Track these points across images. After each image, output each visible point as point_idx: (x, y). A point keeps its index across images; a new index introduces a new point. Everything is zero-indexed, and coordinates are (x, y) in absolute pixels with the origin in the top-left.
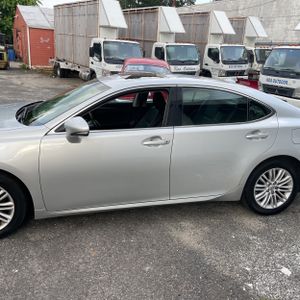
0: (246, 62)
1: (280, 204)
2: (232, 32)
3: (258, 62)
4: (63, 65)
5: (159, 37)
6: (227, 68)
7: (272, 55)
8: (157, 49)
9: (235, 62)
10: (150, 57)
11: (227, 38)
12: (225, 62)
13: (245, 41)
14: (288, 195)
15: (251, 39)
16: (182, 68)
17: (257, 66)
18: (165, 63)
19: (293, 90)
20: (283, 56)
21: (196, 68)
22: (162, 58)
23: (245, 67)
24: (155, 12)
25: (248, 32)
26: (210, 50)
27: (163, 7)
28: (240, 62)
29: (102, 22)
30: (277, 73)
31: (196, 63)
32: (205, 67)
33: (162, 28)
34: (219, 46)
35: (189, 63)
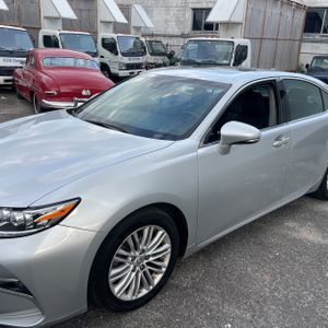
0: (143, 54)
3: (151, 54)
5: (44, 23)
6: (126, 60)
8: (45, 37)
12: (124, 54)
13: (132, 31)
15: (138, 29)
17: (150, 58)
23: (143, 59)
31: (96, 54)
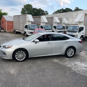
0: (63, 29)
1: (72, 55)
2: (59, 22)
4: (16, 31)
5: (41, 23)
6: (58, 30)
7: (69, 27)
8: (41, 26)
9: (60, 29)
10: (39, 28)
11: (58, 23)
12: (58, 29)
13: (62, 24)
14: (73, 54)
15: (64, 23)
16: (47, 31)
17: (66, 30)
18: (43, 29)
19: (74, 35)
20: (72, 27)
21: (51, 30)
22: (43, 28)
23: (63, 30)
24: (40, 17)
25: (63, 22)
26: (54, 26)
27: (42, 16)
28: (61, 29)
29: (27, 20)
30: (70, 32)
31: (51, 29)
32: (53, 30)
33: (42, 21)
34: (56, 25)
35: (49, 29)
